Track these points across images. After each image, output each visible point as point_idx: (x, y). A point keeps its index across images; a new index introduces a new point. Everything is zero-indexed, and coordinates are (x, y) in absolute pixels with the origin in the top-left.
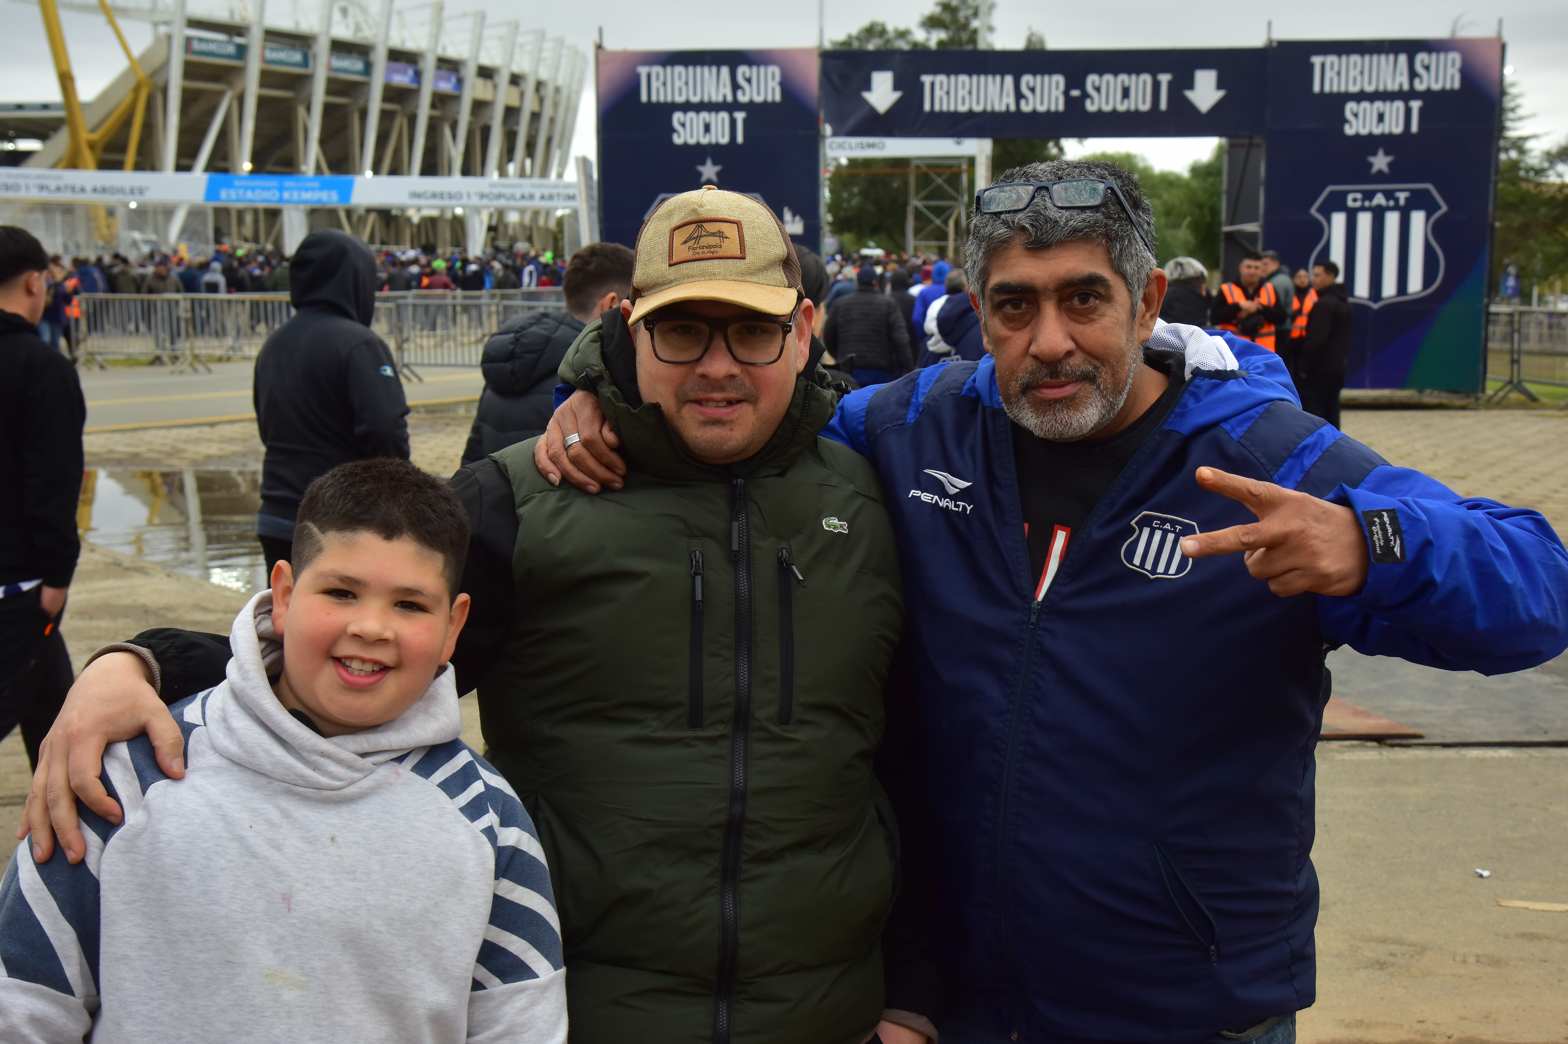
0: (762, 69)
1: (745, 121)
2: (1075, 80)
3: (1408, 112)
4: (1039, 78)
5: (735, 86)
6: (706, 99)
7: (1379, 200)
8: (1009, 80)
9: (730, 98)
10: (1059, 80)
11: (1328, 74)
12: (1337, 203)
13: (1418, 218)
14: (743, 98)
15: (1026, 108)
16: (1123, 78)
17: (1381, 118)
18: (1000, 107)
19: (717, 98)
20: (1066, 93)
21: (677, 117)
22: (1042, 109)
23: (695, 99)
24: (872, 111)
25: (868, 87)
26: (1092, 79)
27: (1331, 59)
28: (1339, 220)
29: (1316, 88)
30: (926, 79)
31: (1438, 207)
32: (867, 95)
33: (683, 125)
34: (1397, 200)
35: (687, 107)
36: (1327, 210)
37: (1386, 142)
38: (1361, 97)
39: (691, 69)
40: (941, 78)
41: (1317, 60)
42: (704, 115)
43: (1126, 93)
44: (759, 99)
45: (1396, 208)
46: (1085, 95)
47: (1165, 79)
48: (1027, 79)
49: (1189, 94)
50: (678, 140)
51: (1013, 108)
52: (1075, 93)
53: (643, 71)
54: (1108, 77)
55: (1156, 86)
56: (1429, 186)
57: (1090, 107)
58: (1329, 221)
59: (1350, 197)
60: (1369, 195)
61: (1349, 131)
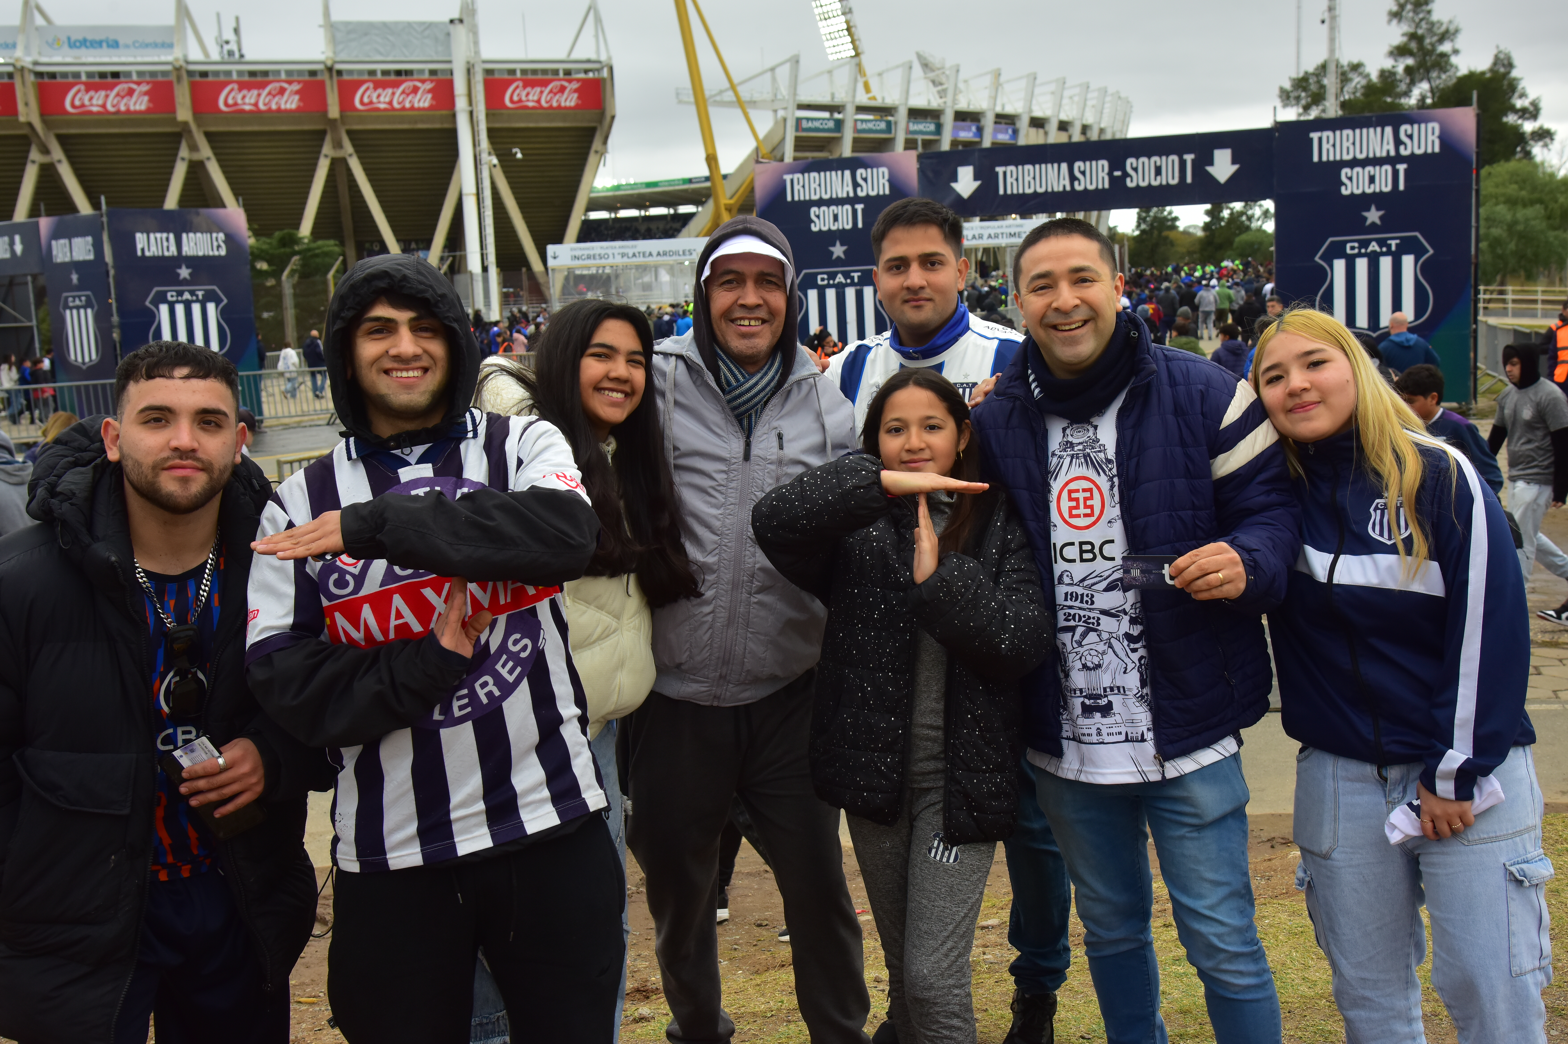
0: (875, 170)
1: (863, 210)
2: (1117, 163)
3: (1395, 173)
4: (1088, 163)
5: (856, 185)
6: (834, 196)
7: (1374, 247)
8: (1064, 166)
9: (851, 194)
10: (1105, 163)
11: (1325, 146)
12: (1338, 251)
13: (1408, 261)
14: (861, 194)
15: (1078, 187)
16: (1155, 159)
17: (1372, 180)
18: (1058, 188)
19: (842, 194)
20: (1110, 174)
21: (814, 210)
22: (1091, 187)
23: (826, 197)
24: (959, 196)
25: (955, 179)
26: (1130, 162)
27: (1326, 134)
28: (1339, 265)
29: (1316, 159)
30: (1000, 170)
31: (1427, 251)
32: (954, 185)
33: (818, 217)
34: (1389, 246)
35: (820, 203)
36: (1329, 258)
37: (1377, 199)
38: (1354, 163)
39: (822, 174)
40: (1011, 168)
41: (1315, 136)
42: (833, 208)
43: (1158, 171)
44: (873, 193)
45: (1388, 253)
46: (1126, 175)
47: (1189, 158)
48: (1078, 165)
49: (1209, 169)
50: (814, 228)
51: (1068, 188)
52: (1117, 173)
53: (788, 178)
54: (1144, 159)
55: (1183, 164)
56: (1417, 234)
57: (1130, 184)
58: (1331, 267)
59: (1348, 246)
60: (1365, 244)
61: (1345, 192)
